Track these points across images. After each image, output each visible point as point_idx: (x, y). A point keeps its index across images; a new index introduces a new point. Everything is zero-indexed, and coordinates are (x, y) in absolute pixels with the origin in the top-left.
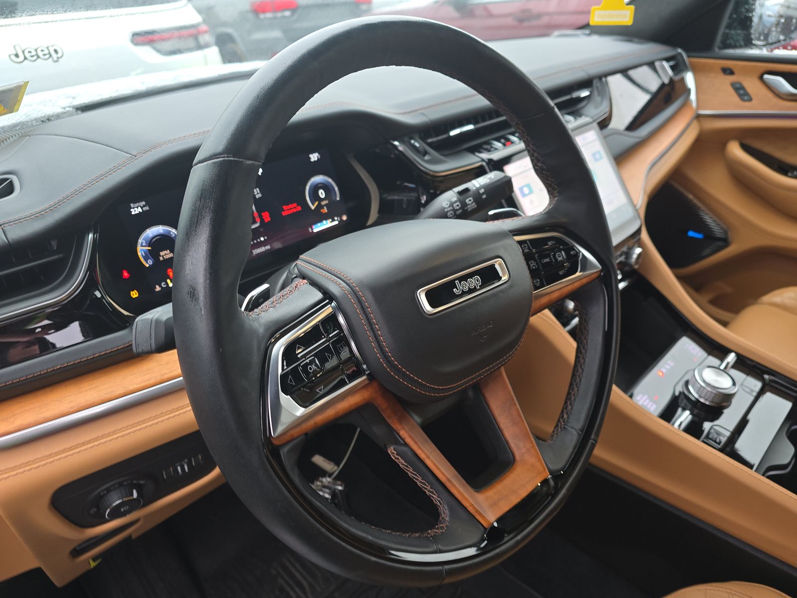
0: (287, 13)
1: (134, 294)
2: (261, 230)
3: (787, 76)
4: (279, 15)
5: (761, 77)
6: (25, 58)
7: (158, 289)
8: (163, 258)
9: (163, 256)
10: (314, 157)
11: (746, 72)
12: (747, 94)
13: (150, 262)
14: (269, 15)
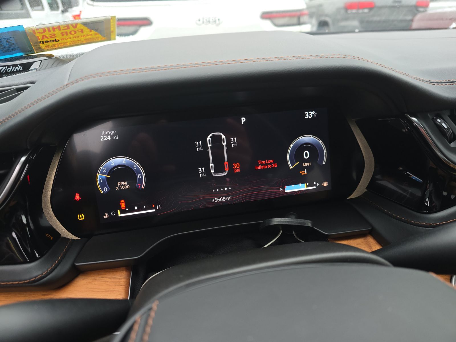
0: (366, 11)
1: (81, 217)
2: (228, 179)
4: (361, 11)
6: (203, 22)
7: (107, 216)
8: (119, 188)
9: (120, 186)
10: (310, 115)
13: (106, 190)
14: (354, 11)
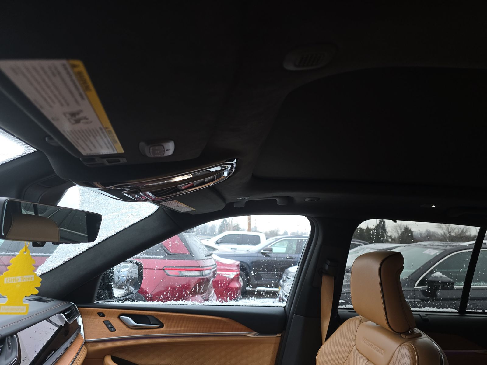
3: (132, 316)
5: (119, 317)
11: (111, 315)
12: (113, 327)
